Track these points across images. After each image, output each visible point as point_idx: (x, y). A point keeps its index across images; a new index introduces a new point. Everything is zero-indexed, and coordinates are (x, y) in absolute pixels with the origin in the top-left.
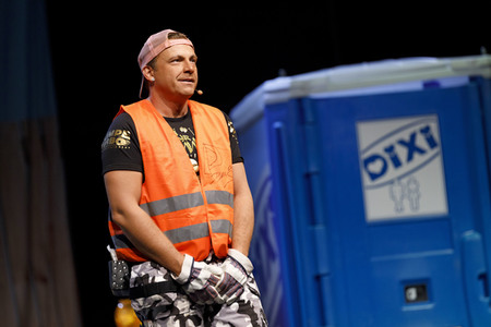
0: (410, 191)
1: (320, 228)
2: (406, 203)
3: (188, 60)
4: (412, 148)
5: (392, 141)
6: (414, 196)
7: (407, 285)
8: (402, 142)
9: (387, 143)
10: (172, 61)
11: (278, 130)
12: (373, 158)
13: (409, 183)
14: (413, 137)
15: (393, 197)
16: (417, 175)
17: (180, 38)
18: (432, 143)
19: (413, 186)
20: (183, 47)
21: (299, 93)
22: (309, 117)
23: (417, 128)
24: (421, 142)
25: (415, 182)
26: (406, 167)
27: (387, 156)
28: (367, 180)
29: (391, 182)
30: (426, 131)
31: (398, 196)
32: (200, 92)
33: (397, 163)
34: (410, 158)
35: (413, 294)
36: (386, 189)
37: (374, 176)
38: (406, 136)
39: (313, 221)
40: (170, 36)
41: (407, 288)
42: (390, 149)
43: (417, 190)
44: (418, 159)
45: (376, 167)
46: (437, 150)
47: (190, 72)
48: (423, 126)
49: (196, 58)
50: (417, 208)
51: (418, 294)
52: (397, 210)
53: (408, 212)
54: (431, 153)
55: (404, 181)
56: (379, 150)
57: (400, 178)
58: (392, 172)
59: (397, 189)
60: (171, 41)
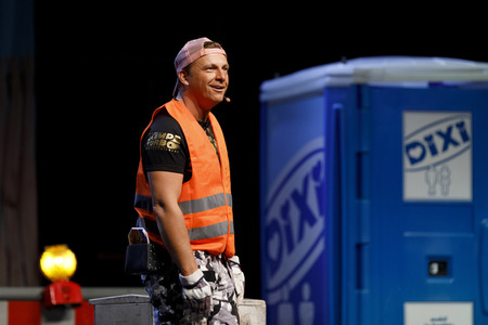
0: (442, 177)
1: (366, 202)
2: (438, 188)
3: (220, 68)
4: (448, 139)
5: (432, 131)
6: (445, 182)
7: (431, 260)
8: (440, 133)
9: (427, 133)
10: (206, 68)
11: (338, 111)
12: (414, 145)
13: (442, 170)
14: (450, 129)
15: (428, 181)
16: (450, 164)
17: (215, 47)
18: (465, 137)
19: (445, 173)
20: (217, 56)
21: (360, 80)
22: (366, 102)
23: (453, 122)
24: (456, 135)
25: (448, 170)
26: (441, 156)
27: (426, 144)
28: (407, 164)
29: (428, 168)
30: (461, 125)
31: (432, 180)
32: (228, 100)
33: (434, 152)
34: (445, 148)
35: (435, 268)
36: (423, 173)
37: (413, 161)
38: (443, 128)
39: (359, 195)
40: (206, 45)
41: (431, 263)
42: (429, 139)
43: (448, 177)
44: (452, 149)
45: (416, 153)
46: (468, 143)
47: (221, 80)
48: (458, 121)
49: (228, 67)
50: (447, 193)
51: (440, 269)
52: (430, 193)
53: (439, 196)
54: (463, 145)
55: (439, 168)
56: (420, 138)
57: (435, 165)
58: (429, 159)
59: (432, 174)
60: (207, 50)
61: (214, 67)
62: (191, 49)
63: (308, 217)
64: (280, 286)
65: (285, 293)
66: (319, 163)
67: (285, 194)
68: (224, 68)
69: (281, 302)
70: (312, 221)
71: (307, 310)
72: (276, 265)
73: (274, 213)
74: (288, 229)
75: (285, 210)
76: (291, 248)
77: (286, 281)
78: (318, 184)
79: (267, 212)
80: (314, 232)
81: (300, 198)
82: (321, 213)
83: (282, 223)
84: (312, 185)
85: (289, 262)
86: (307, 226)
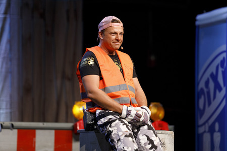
17: (118, 22)
60: (113, 24)
61: (116, 33)
62: (105, 22)
63: (218, 87)
64: (204, 124)
65: (207, 127)
66: (224, 58)
67: (207, 75)
68: (121, 34)
69: (205, 132)
70: (220, 90)
71: (217, 137)
72: (202, 112)
73: (202, 85)
74: (209, 93)
75: (207, 83)
76: (210, 103)
77: (207, 121)
78: (223, 70)
79: (198, 84)
80: (221, 95)
81: (214, 77)
82: (224, 85)
83: (205, 90)
84: (220, 70)
85: (209, 111)
86: (217, 92)
